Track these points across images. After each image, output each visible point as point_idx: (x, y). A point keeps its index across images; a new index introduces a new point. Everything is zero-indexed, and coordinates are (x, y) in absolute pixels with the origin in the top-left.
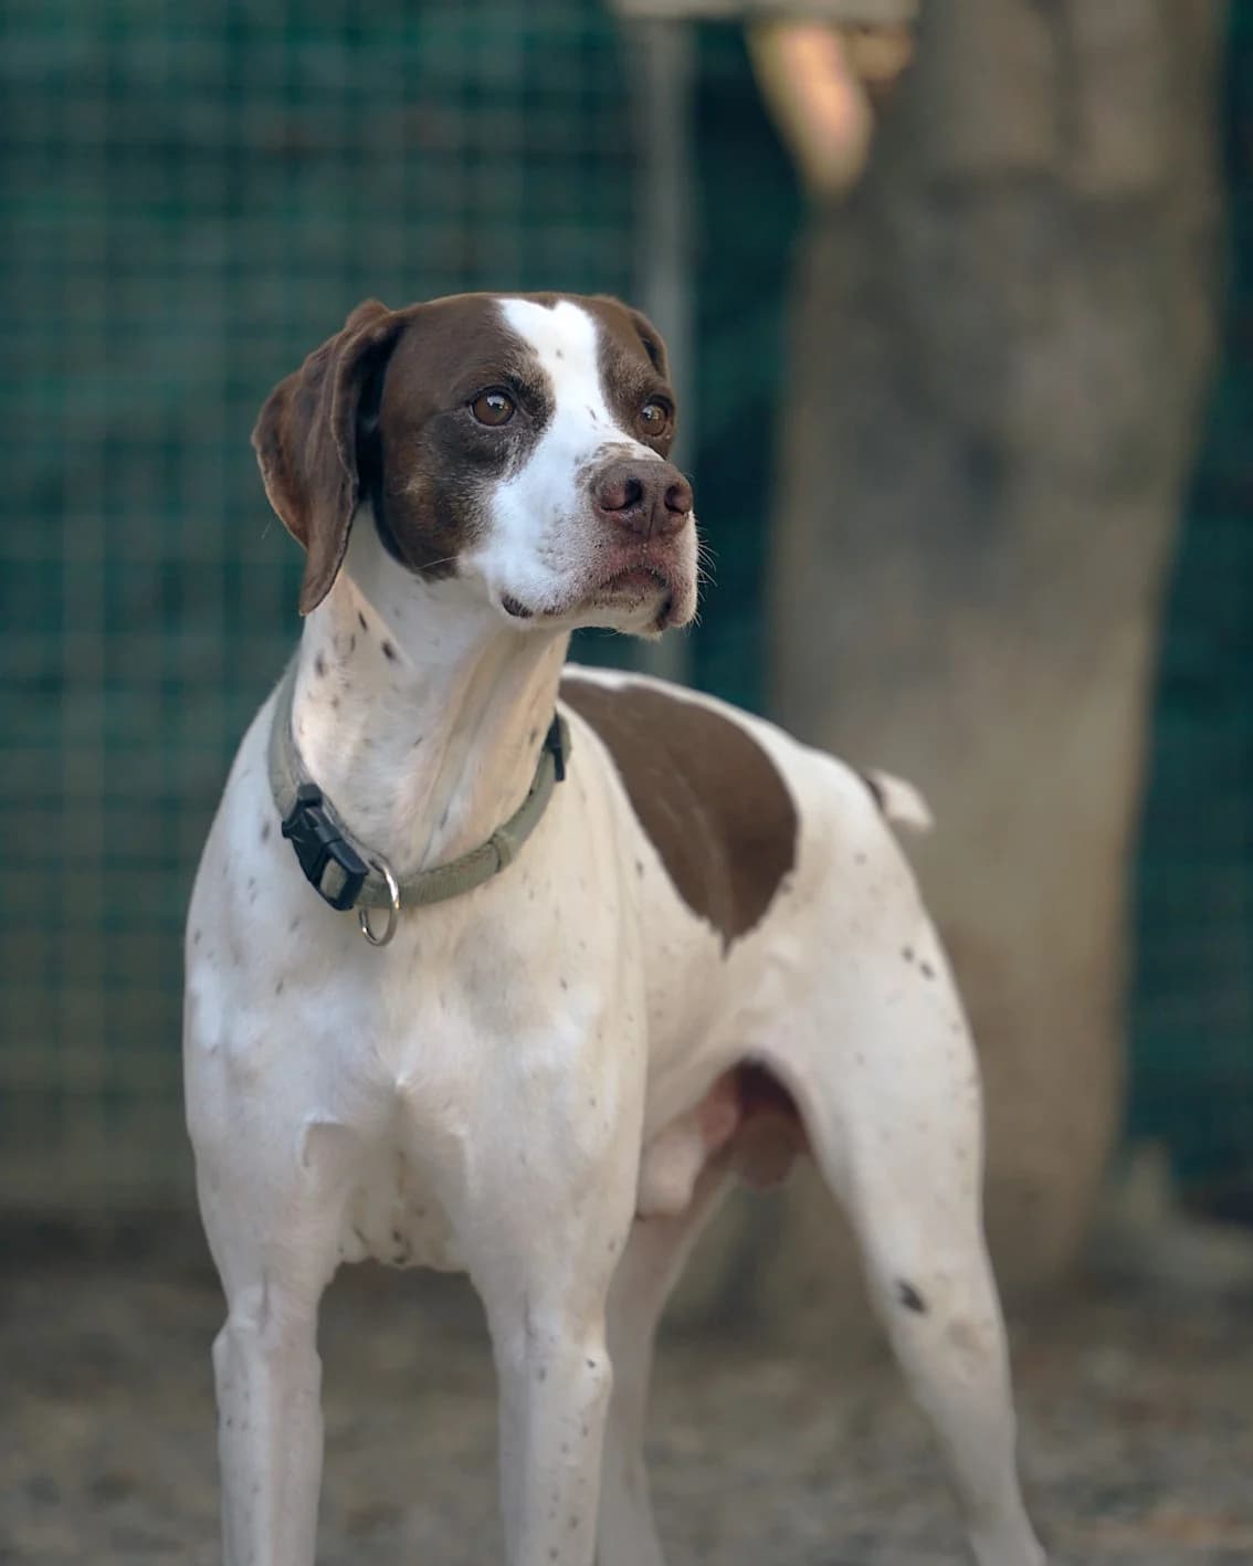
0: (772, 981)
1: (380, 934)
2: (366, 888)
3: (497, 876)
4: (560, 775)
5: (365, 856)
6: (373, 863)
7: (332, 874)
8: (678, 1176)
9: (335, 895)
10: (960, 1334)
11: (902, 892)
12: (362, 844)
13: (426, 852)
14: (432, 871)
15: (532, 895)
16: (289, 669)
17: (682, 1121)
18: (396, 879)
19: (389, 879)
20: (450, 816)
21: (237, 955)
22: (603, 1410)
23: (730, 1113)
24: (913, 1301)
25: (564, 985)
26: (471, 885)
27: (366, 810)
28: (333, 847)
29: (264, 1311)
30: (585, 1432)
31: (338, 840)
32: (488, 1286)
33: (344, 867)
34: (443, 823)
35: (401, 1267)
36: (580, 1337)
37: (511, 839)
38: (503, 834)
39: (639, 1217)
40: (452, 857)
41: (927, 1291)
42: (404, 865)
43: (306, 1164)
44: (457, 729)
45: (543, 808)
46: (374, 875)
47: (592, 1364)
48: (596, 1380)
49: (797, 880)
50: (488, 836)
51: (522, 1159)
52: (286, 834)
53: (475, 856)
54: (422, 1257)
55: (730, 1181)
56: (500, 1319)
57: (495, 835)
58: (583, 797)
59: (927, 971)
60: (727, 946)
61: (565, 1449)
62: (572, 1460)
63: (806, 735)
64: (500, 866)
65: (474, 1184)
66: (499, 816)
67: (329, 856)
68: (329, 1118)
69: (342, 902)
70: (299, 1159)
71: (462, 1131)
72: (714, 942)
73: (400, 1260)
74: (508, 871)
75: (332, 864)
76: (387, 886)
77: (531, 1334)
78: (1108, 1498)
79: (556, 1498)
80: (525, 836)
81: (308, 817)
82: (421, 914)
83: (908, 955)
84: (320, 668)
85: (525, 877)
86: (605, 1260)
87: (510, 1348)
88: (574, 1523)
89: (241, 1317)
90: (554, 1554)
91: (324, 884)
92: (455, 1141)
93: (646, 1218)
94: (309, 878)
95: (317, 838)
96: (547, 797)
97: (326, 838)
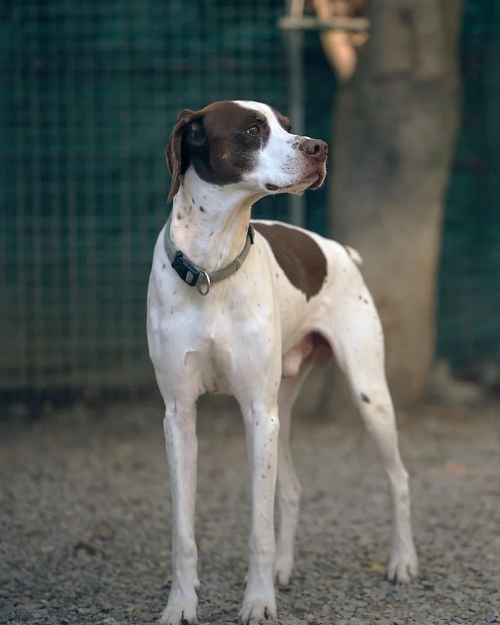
0: (322, 309)
1: (204, 291)
2: (200, 278)
3: (237, 272)
4: (252, 243)
5: (198, 269)
6: (201, 271)
7: (189, 276)
8: (294, 365)
9: (190, 282)
10: (380, 409)
11: (358, 279)
12: (197, 267)
13: (216, 267)
14: (218, 271)
15: (247, 278)
16: (169, 219)
17: (295, 348)
18: (209, 275)
19: (206, 274)
20: (223, 255)
21: (160, 303)
22: (277, 434)
23: (310, 347)
24: (366, 399)
25: (259, 305)
26: (229, 275)
27: (196, 256)
28: (189, 267)
29: (175, 410)
30: (271, 440)
31: (189, 265)
32: (240, 399)
33: (192, 272)
34: (221, 258)
35: (215, 393)
36: (269, 412)
37: (240, 260)
38: (238, 259)
39: (283, 377)
40: (223, 267)
41: (370, 396)
42: (211, 271)
43: (185, 364)
44: (224, 229)
45: (248, 252)
46: (201, 274)
47: (272, 420)
48: (274, 425)
49: (329, 278)
50: (234, 259)
51: (248, 358)
52: (173, 266)
53: (229, 266)
54: (222, 391)
55: (311, 366)
56: (244, 407)
57: (235, 259)
58: (260, 252)
59: (366, 302)
60: (308, 299)
61: (265, 445)
62: (267, 449)
63: (325, 235)
64: (237, 269)
65: (234, 367)
66: (236, 254)
67: (188, 270)
68: (192, 350)
69: (192, 284)
70: (183, 363)
71: (230, 350)
72: (304, 297)
73: (215, 391)
74: (240, 270)
75: (189, 272)
76: (206, 277)
77: (253, 412)
78: (432, 461)
79: (263, 460)
80: (244, 259)
81: (179, 260)
82: (216, 285)
83: (360, 298)
84: (179, 217)
85: (245, 272)
86: (275, 388)
87: (248, 416)
88: (269, 467)
89: (169, 413)
90: (263, 477)
91: (187, 279)
92: (228, 353)
93: (286, 377)
94: (182, 278)
95: (184, 265)
96: (249, 248)
97: (186, 265)
